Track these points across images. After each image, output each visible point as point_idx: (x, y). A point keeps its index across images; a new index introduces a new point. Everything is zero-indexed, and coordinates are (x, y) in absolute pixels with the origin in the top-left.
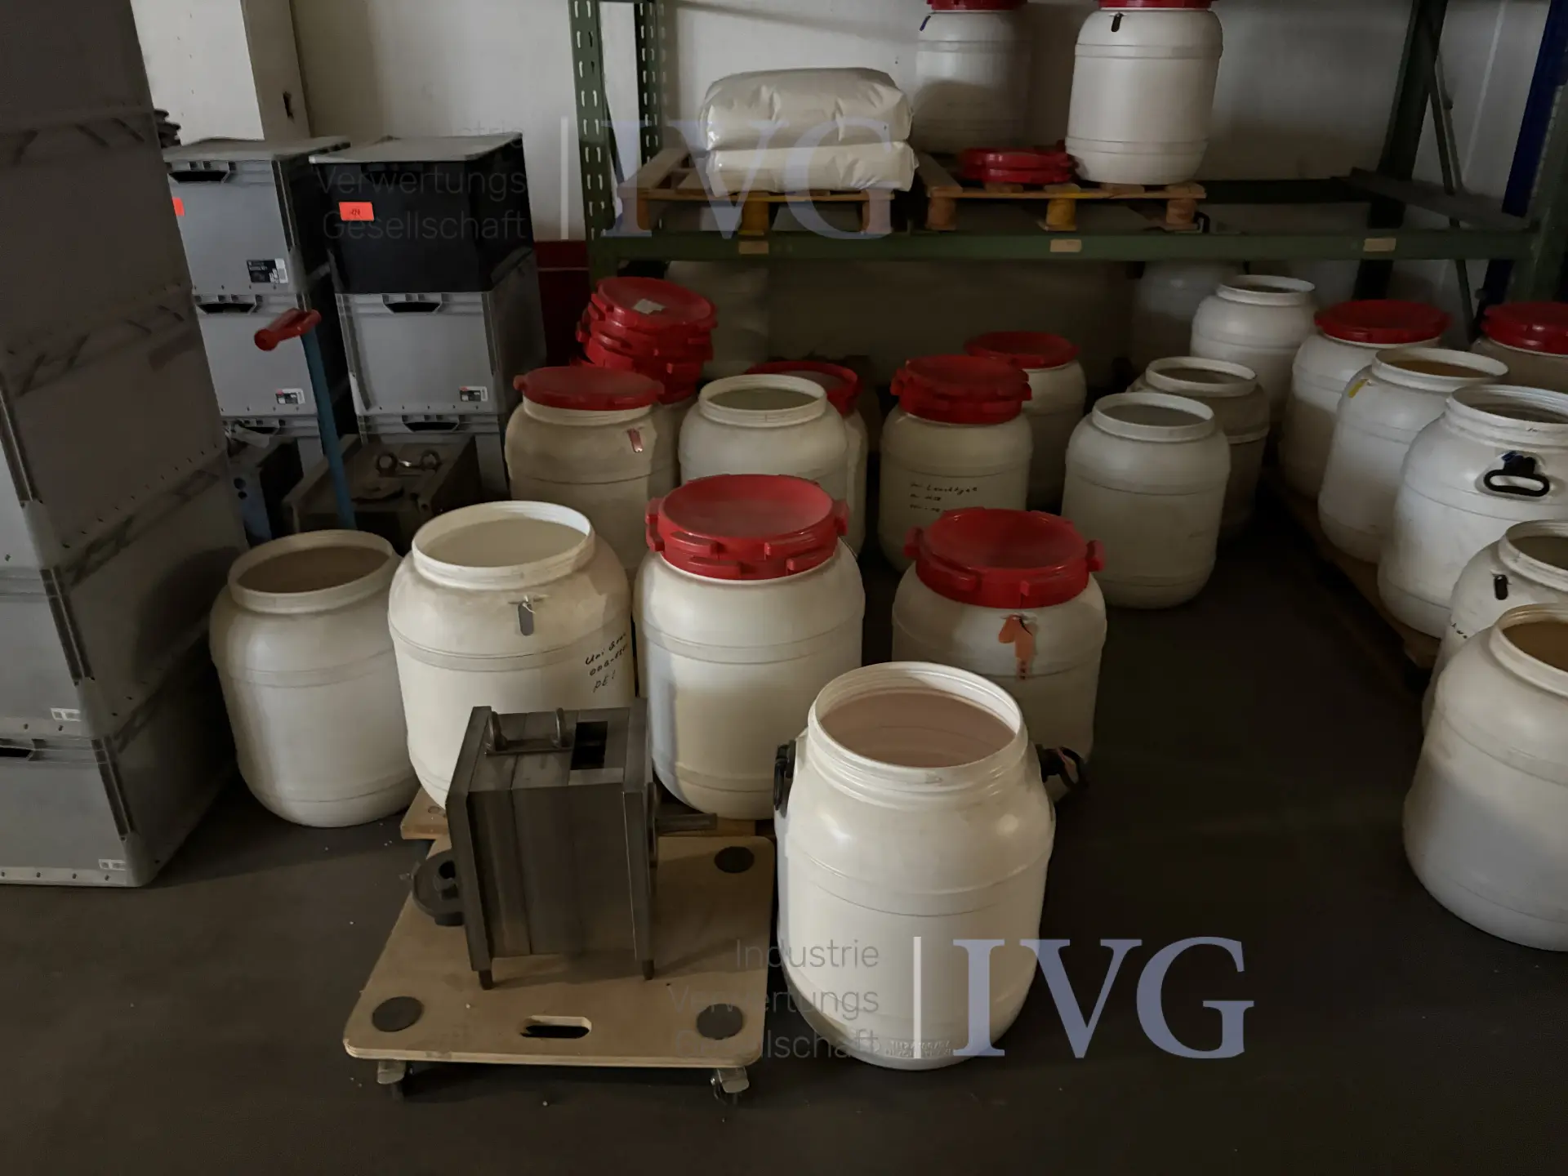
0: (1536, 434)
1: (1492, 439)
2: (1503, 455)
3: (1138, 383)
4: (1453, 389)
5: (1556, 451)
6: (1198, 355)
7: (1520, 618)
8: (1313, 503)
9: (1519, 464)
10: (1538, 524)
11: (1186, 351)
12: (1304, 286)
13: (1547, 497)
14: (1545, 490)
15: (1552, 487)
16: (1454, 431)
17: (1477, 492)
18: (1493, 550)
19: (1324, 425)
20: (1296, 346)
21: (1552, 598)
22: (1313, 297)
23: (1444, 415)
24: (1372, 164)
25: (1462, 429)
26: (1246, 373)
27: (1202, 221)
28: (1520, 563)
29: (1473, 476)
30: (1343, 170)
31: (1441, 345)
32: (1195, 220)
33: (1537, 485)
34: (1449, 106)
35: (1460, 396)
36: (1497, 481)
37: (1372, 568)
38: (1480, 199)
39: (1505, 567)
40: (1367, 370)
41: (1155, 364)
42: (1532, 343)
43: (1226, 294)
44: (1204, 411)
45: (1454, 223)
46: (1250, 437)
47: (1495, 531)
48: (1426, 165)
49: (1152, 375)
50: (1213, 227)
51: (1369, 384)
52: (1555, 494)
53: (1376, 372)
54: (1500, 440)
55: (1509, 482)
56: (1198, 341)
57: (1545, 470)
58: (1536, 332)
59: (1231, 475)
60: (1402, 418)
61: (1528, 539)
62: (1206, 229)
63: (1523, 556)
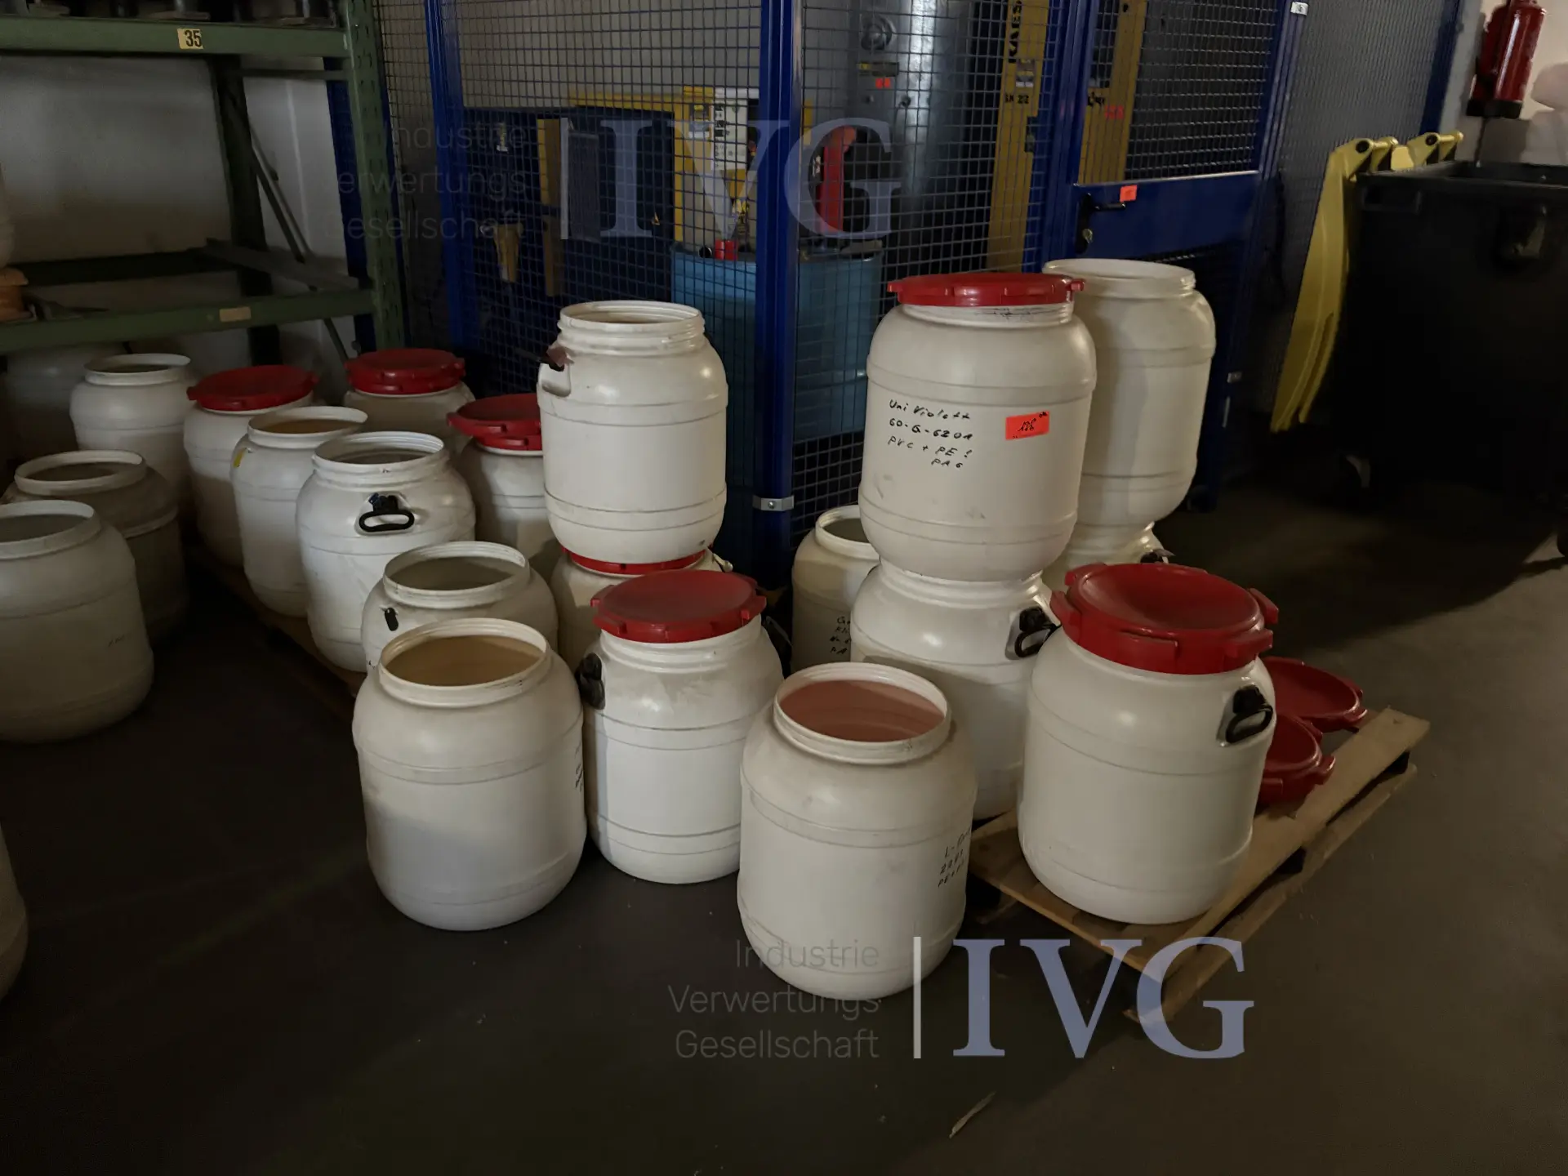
0: (389, 474)
1: (356, 486)
2: (369, 498)
3: (9, 493)
4: (315, 445)
5: (409, 486)
6: (87, 448)
7: (398, 648)
8: (239, 570)
9: (385, 503)
10: (416, 552)
11: (74, 446)
12: (182, 360)
13: (415, 527)
14: (411, 521)
15: (416, 517)
16: (324, 484)
17: (358, 535)
18: (380, 587)
19: (225, 492)
20: (183, 422)
21: (432, 618)
22: (190, 370)
23: (315, 471)
24: (223, 232)
25: (330, 481)
26: (135, 459)
27: (33, 309)
28: (401, 594)
29: (353, 521)
30: (199, 242)
31: (315, 402)
32: (26, 309)
33: (403, 519)
34: (275, 177)
35: (322, 452)
36: (371, 522)
37: (303, 622)
38: (328, 262)
39: (390, 600)
40: (245, 438)
41: (25, 469)
42: (391, 388)
43: (97, 379)
44: (84, 510)
45: (313, 288)
46: (154, 525)
47: (376, 569)
48: (274, 235)
49: (22, 481)
50: (47, 311)
51: (249, 452)
52: (420, 522)
53: (253, 440)
54: (363, 486)
55: (382, 521)
56: (83, 434)
57: (408, 504)
58: (390, 378)
59: (140, 565)
60: (290, 478)
61: (407, 571)
62: (41, 315)
63: (400, 587)
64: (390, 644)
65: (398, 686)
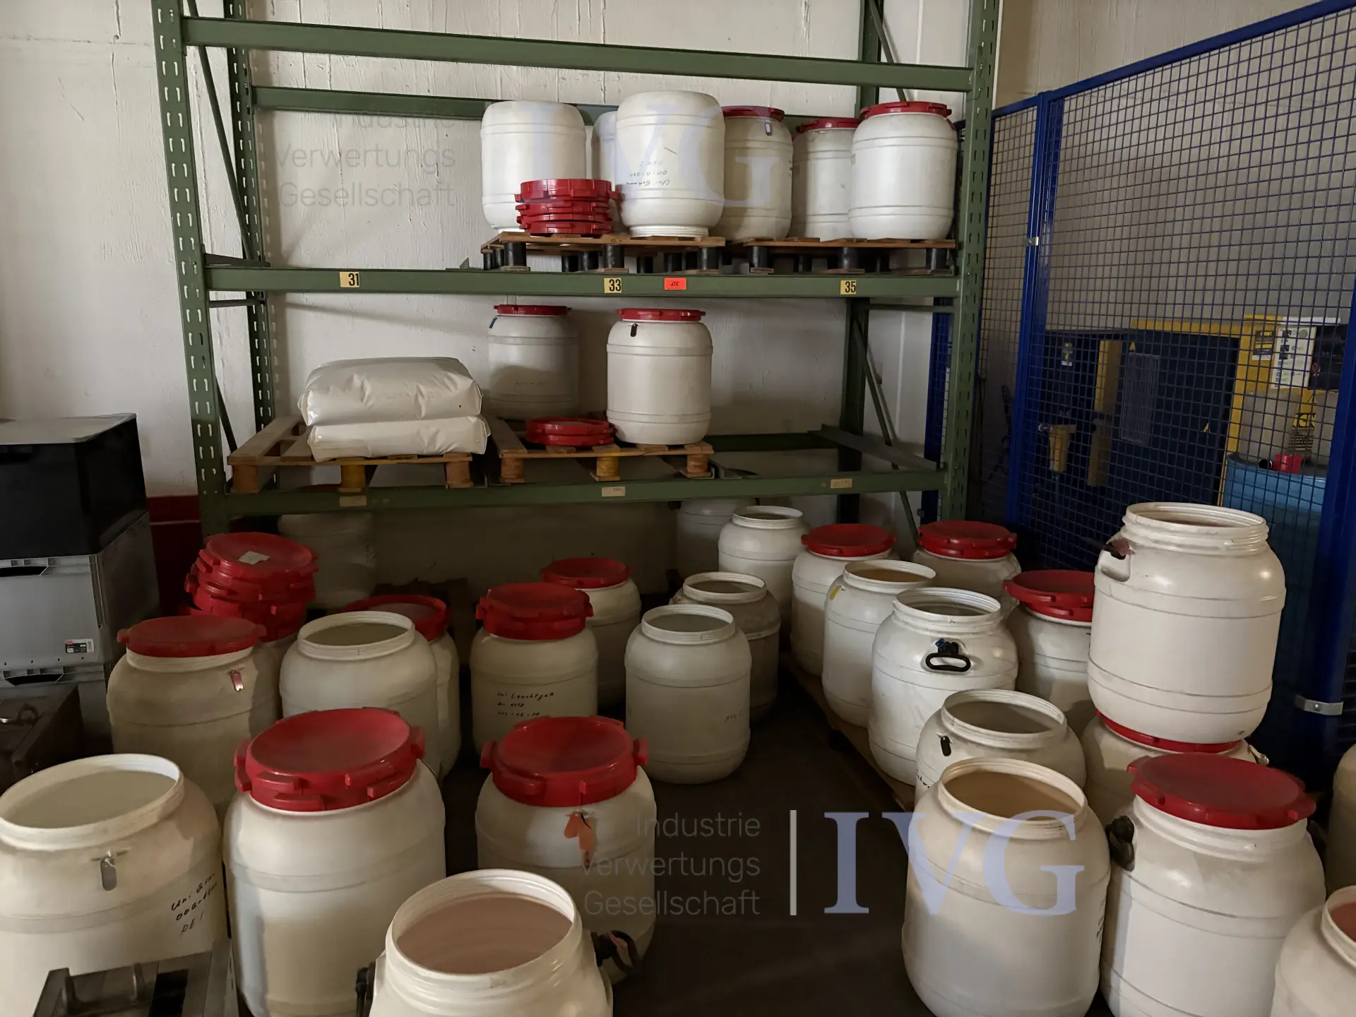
0: (955, 624)
1: (927, 630)
2: (936, 641)
3: (678, 596)
4: (898, 591)
5: (967, 636)
6: (726, 570)
7: (956, 772)
8: (818, 679)
9: (948, 648)
10: (967, 693)
11: (716, 568)
12: (796, 513)
13: (971, 672)
14: (968, 666)
15: (972, 663)
16: (901, 625)
17: (924, 671)
18: (938, 715)
19: (819, 618)
20: (794, 559)
21: (980, 753)
22: (802, 521)
23: (893, 612)
24: (834, 421)
25: (906, 623)
26: (760, 583)
27: (713, 470)
28: (957, 726)
29: (919, 658)
30: (816, 427)
31: (890, 557)
32: (709, 470)
33: (961, 663)
34: (880, 382)
35: (902, 598)
36: (935, 662)
37: (864, 731)
38: (908, 447)
39: (947, 730)
40: (841, 578)
41: (690, 580)
42: (952, 552)
43: (739, 521)
44: (726, 616)
45: (895, 467)
46: (764, 634)
47: (938, 703)
48: (871, 423)
49: (687, 589)
50: (722, 473)
51: (842, 590)
52: (975, 668)
53: (846, 580)
54: (932, 631)
55: (943, 661)
56: (724, 559)
57: (966, 651)
58: (953, 543)
59: (754, 663)
60: (870, 614)
61: (962, 707)
62: (717, 476)
63: (956, 720)
64: (948, 768)
65: (954, 805)
